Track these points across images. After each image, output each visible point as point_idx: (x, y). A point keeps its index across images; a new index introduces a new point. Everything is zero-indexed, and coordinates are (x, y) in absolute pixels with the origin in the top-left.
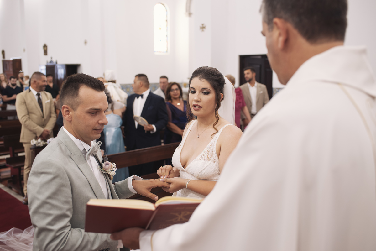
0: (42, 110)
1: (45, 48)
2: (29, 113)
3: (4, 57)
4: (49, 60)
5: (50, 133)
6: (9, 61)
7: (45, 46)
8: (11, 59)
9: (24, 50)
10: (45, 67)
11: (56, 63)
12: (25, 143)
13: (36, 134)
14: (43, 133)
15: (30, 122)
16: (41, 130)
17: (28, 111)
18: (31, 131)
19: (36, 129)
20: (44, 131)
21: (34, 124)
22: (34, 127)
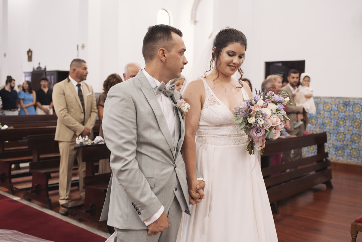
0: (83, 104)
1: (30, 54)
2: (68, 108)
5: (90, 132)
7: (30, 52)
9: (5, 55)
10: (30, 74)
11: (45, 69)
12: (61, 142)
13: (75, 132)
14: (84, 131)
15: (69, 117)
16: (82, 128)
17: (67, 105)
18: (69, 128)
19: (76, 126)
20: (85, 128)
21: (74, 120)
22: (73, 124)
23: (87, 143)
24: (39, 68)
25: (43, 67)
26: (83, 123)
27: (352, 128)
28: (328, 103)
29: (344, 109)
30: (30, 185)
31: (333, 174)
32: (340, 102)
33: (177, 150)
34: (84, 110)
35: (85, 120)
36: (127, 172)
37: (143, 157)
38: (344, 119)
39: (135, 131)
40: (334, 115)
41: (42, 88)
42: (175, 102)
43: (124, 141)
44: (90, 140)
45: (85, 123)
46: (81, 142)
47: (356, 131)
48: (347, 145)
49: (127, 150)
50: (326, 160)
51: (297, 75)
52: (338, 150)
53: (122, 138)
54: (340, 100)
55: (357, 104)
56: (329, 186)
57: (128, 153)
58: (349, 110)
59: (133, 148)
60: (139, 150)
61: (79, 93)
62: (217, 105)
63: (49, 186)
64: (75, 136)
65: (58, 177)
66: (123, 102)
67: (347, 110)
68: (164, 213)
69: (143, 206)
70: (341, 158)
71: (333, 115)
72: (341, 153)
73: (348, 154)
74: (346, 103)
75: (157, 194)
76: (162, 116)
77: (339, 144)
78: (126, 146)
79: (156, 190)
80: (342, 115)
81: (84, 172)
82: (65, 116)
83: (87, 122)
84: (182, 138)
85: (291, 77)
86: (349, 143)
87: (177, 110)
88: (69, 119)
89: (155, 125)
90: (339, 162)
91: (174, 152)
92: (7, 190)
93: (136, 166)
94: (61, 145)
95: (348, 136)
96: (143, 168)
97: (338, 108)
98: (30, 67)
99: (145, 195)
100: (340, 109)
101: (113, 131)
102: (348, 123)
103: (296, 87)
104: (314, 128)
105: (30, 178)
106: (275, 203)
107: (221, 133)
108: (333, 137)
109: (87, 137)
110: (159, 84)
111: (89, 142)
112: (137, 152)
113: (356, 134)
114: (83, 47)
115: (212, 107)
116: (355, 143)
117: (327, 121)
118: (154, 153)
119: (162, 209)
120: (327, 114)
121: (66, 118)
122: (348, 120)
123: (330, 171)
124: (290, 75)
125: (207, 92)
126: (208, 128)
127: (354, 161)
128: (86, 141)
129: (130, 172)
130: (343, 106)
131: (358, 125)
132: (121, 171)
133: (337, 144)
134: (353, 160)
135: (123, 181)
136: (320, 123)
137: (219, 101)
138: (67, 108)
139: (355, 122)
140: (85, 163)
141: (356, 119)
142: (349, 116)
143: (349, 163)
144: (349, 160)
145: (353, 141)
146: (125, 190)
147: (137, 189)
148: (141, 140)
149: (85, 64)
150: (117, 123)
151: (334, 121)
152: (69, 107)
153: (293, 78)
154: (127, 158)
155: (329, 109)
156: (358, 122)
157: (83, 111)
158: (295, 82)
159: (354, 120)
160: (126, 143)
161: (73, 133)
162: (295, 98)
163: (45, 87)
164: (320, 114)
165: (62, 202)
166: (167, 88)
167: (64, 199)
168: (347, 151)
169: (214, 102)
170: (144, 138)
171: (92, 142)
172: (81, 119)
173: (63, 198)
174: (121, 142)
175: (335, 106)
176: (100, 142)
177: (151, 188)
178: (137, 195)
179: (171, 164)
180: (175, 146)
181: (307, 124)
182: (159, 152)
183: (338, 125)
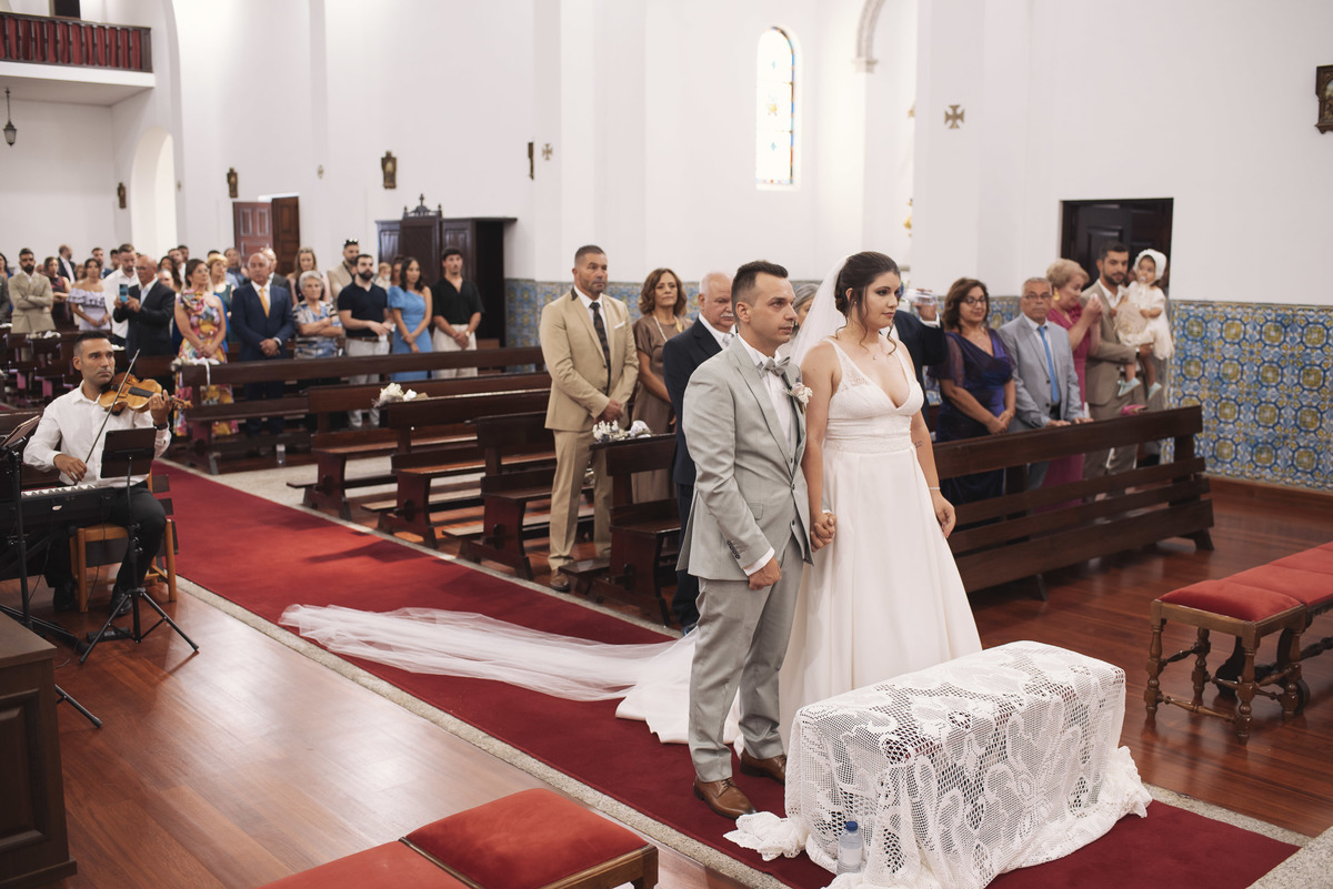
0: (606, 349)
1: (389, 166)
2: (573, 356)
3: (233, 191)
4: (413, 205)
5: (622, 410)
6: (254, 206)
7: (388, 160)
8: (266, 198)
9: (321, 172)
10: (397, 227)
11: (440, 213)
12: (559, 431)
13: (589, 410)
14: (608, 407)
15: (577, 377)
16: (604, 400)
17: (571, 351)
18: (576, 401)
19: (590, 398)
20: (611, 402)
21: (586, 383)
22: (585, 393)
23: (616, 436)
24: (421, 209)
25: (432, 207)
26: (607, 389)
27: (1299, 389)
28: (1234, 319)
29: (1278, 338)
30: (478, 528)
31: (1217, 512)
32: (1269, 318)
33: (796, 463)
34: (608, 361)
35: (611, 384)
36: (721, 497)
37: (746, 473)
38: (1278, 366)
39: (733, 435)
40: (1251, 353)
41: (448, 276)
42: (790, 388)
43: (717, 450)
44: (621, 431)
45: (611, 390)
46: (604, 435)
47: (1309, 398)
48: (1286, 437)
49: (722, 464)
50: (1198, 478)
51: (1124, 256)
52: (1260, 452)
53: (715, 445)
54: (1269, 311)
55: (1316, 323)
56: (1205, 545)
57: (723, 468)
58: (1292, 339)
59: (729, 461)
60: (738, 462)
61: (595, 324)
62: (863, 385)
63: (524, 529)
64: (590, 420)
65: (546, 509)
66: (716, 393)
67: (1288, 339)
68: (774, 557)
69: (744, 546)
70: (1267, 473)
71: (1248, 355)
72: (1268, 460)
73: (1286, 461)
74: (1285, 320)
75: (763, 529)
76: (773, 411)
77: (1261, 434)
78: (722, 458)
79: (763, 521)
80: (1271, 353)
81: (605, 498)
82: (568, 375)
83: (614, 387)
84: (803, 444)
85: (1107, 260)
86: (1289, 431)
87: (793, 401)
88: (575, 382)
89: (763, 425)
90: (1261, 482)
91: (792, 465)
92: (421, 539)
93: (735, 488)
94: (559, 439)
95: (1288, 413)
96: (744, 489)
97: (1260, 333)
98: (395, 206)
99: (747, 530)
100: (1269, 337)
101: (701, 436)
102: (1289, 376)
103: (1120, 288)
104: (1195, 389)
105: (479, 511)
106: (1040, 576)
107: (870, 433)
108: (1245, 416)
109: (615, 423)
110: (765, 359)
111: (621, 435)
112: (736, 465)
113: (1310, 406)
114: (548, 152)
115: (856, 389)
116: (1307, 432)
117: (1230, 371)
118: (762, 466)
119: (771, 552)
120: (1230, 351)
121: (570, 379)
122: (1290, 369)
123: (1208, 506)
124: (1107, 256)
125: (842, 364)
126: (847, 424)
127: (1301, 483)
128: (614, 432)
129: (725, 497)
130: (1277, 330)
131: (1316, 383)
132: (713, 495)
133: (1258, 434)
134: (1299, 478)
135: (715, 509)
136: (1210, 373)
137: (866, 378)
138: (572, 358)
139: (1308, 374)
140: (611, 478)
141: (1312, 365)
142: (1292, 355)
143: (1290, 487)
144: (1288, 480)
145: (1301, 427)
146: (718, 522)
147: (736, 520)
148: (743, 447)
149: (602, 256)
150: (706, 424)
151: (1251, 369)
152: (576, 355)
153: (1114, 262)
154: (722, 475)
155: (1237, 335)
156: (1316, 373)
157: (605, 363)
158: (1119, 273)
159: (1305, 368)
160: (720, 453)
161: (584, 413)
162: (1115, 319)
163: (455, 274)
164: (1212, 350)
165: (555, 564)
166: (777, 364)
167: (559, 557)
168: (1285, 453)
169: (858, 381)
170: (746, 443)
171: (626, 433)
172: (602, 382)
173: (557, 555)
174: (713, 451)
175: (1255, 328)
176: (643, 433)
177: (756, 519)
178: (735, 531)
179: (786, 484)
180: (792, 455)
181: (1152, 384)
182: (769, 465)
183: (1261, 382)
